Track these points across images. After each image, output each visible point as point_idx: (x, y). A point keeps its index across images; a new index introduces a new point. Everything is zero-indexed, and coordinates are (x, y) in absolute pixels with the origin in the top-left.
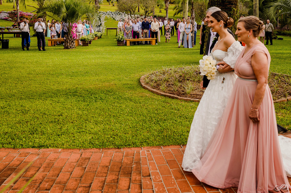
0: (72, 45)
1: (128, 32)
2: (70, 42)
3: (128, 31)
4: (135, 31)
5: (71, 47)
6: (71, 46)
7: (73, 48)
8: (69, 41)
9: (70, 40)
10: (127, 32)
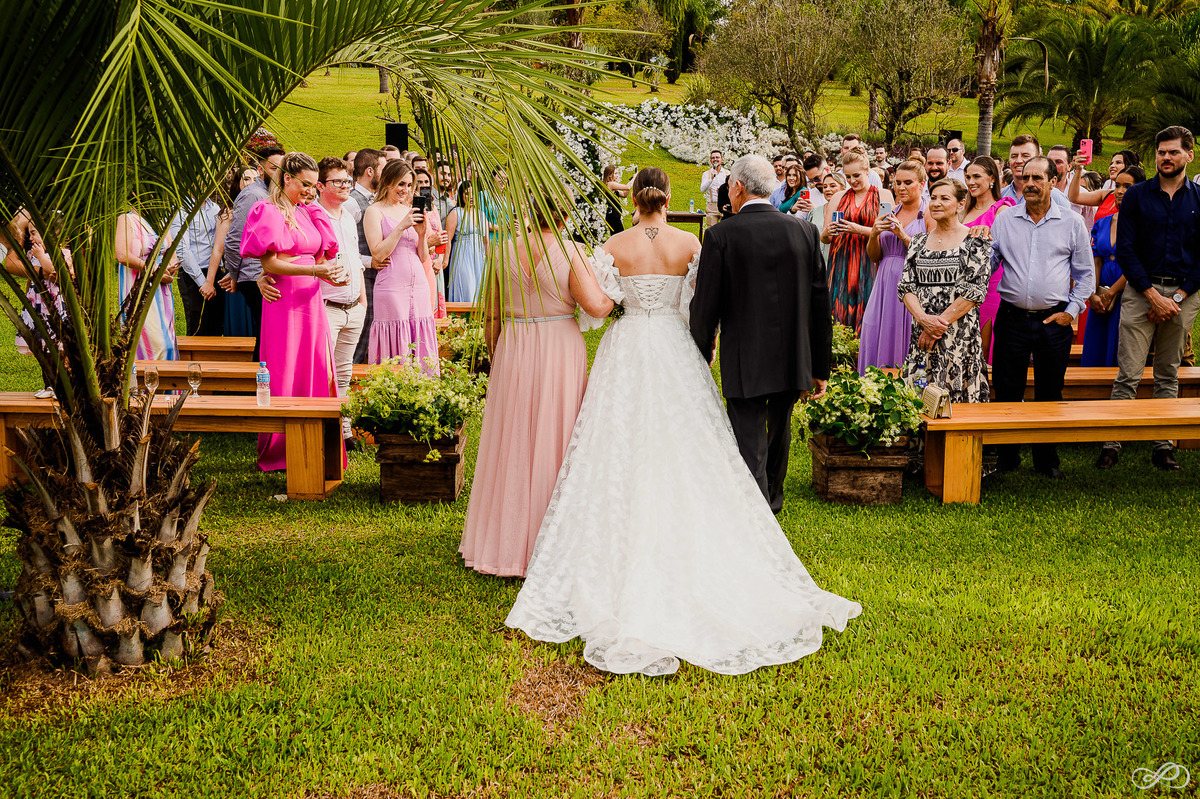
0: (134, 605)
1: (937, 311)
2: (87, 556)
3: (932, 309)
4: (1030, 305)
5: (110, 642)
6: (114, 612)
7: (153, 645)
8: (73, 541)
9: (91, 529)
10: (932, 320)
